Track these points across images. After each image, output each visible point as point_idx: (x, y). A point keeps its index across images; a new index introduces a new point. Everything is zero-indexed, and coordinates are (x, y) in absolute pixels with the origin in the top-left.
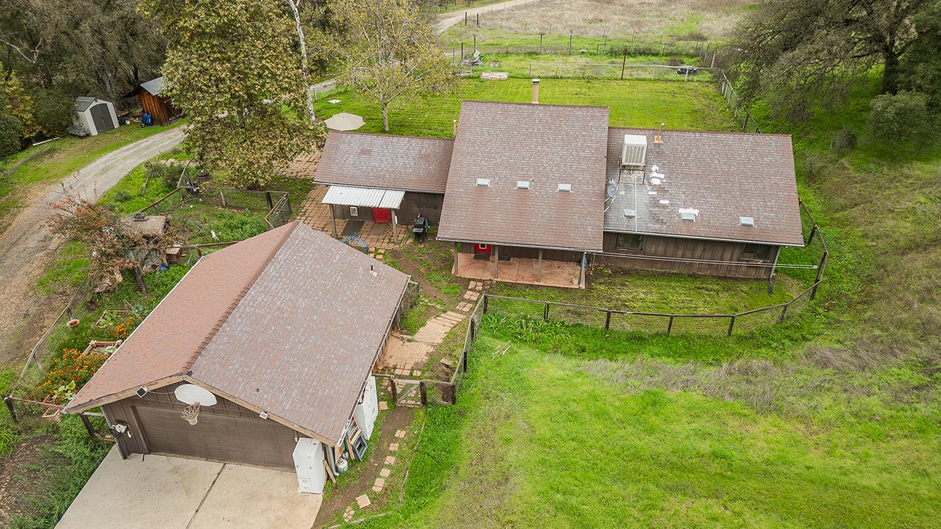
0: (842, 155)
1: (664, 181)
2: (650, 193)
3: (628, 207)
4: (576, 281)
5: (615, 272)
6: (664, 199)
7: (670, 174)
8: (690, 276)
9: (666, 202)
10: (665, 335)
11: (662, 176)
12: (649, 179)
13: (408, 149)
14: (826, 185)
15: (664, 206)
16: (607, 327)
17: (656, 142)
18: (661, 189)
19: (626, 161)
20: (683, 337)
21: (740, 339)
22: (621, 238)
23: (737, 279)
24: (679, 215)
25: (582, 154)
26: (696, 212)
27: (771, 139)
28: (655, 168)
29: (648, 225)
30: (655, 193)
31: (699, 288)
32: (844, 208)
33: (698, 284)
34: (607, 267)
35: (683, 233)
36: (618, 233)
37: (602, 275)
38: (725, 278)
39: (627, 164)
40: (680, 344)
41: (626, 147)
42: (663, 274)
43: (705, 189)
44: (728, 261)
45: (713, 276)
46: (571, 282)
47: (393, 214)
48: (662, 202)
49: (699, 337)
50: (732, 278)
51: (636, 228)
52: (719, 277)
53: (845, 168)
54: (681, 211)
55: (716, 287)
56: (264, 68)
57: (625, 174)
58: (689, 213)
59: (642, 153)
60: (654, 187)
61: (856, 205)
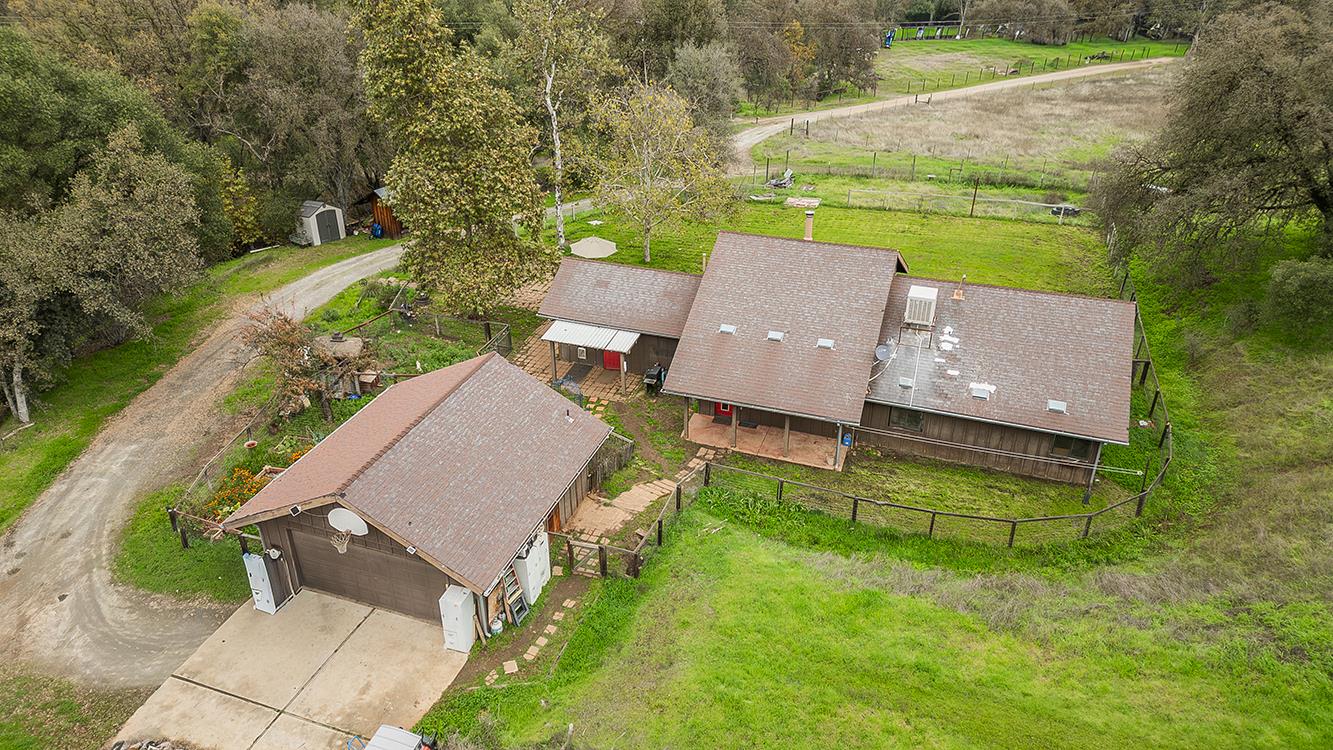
0: (1239, 336)
1: (958, 346)
2: (937, 360)
3: (906, 375)
4: (831, 461)
5: (887, 456)
6: (953, 368)
7: (967, 338)
8: (983, 470)
9: (955, 373)
10: (925, 536)
11: (956, 340)
12: (938, 342)
13: (652, 284)
14: (1210, 376)
15: (952, 378)
16: (854, 518)
17: (955, 297)
18: (952, 357)
19: (910, 318)
20: (948, 542)
21: (1024, 553)
22: (895, 415)
23: (1045, 481)
24: (969, 391)
25: (855, 305)
26: (993, 388)
27: (1107, 305)
28: (948, 329)
29: (928, 399)
30: (944, 361)
31: (991, 487)
32: (1222, 406)
33: (991, 481)
34: (877, 448)
35: (970, 412)
36: (891, 407)
37: (868, 458)
38: (1030, 478)
39: (910, 321)
40: (942, 549)
41: (909, 300)
42: (948, 465)
43: (1010, 361)
44: (1033, 455)
45: (1013, 474)
46: (826, 462)
47: (622, 358)
48: (950, 372)
49: (969, 545)
50: (1038, 479)
51: (912, 402)
52: (1022, 477)
53: (1237, 354)
54: (973, 385)
55: (1014, 488)
56: (496, 180)
57: (908, 335)
58: (983, 388)
59: (929, 309)
60: (943, 353)
61: (1240, 403)
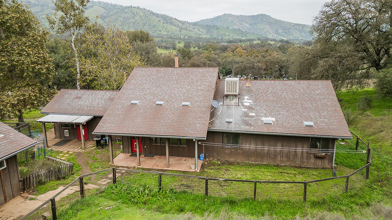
0: (365, 111)
1: (252, 104)
2: (243, 110)
3: (229, 117)
4: (193, 167)
5: (223, 164)
6: (252, 112)
7: (256, 100)
8: (276, 166)
9: (254, 114)
10: (252, 199)
11: (251, 101)
12: (242, 103)
13: (103, 96)
15: (252, 117)
16: (207, 193)
17: (247, 85)
18: (250, 108)
19: (227, 91)
20: (266, 202)
21: (315, 204)
22: (225, 135)
23: (309, 168)
24: (262, 121)
25: (200, 88)
26: (274, 119)
27: (318, 82)
28: (246, 97)
29: (241, 127)
30: (247, 110)
31: (281, 173)
32: (374, 134)
33: (280, 170)
34: (218, 160)
35: (265, 130)
36: (223, 133)
37: (214, 165)
38: (300, 167)
39: (227, 93)
40: (264, 206)
41: (225, 82)
42: (256, 165)
43: (278, 107)
45: (291, 167)
46: (191, 168)
47: (81, 127)
48: (250, 114)
49: (280, 202)
50: (305, 167)
51: (233, 128)
52: (296, 167)
53: (368, 116)
54: (263, 119)
55: (293, 172)
57: (227, 101)
58: (270, 119)
59: (236, 85)
60: (245, 107)
61: (381, 131)
